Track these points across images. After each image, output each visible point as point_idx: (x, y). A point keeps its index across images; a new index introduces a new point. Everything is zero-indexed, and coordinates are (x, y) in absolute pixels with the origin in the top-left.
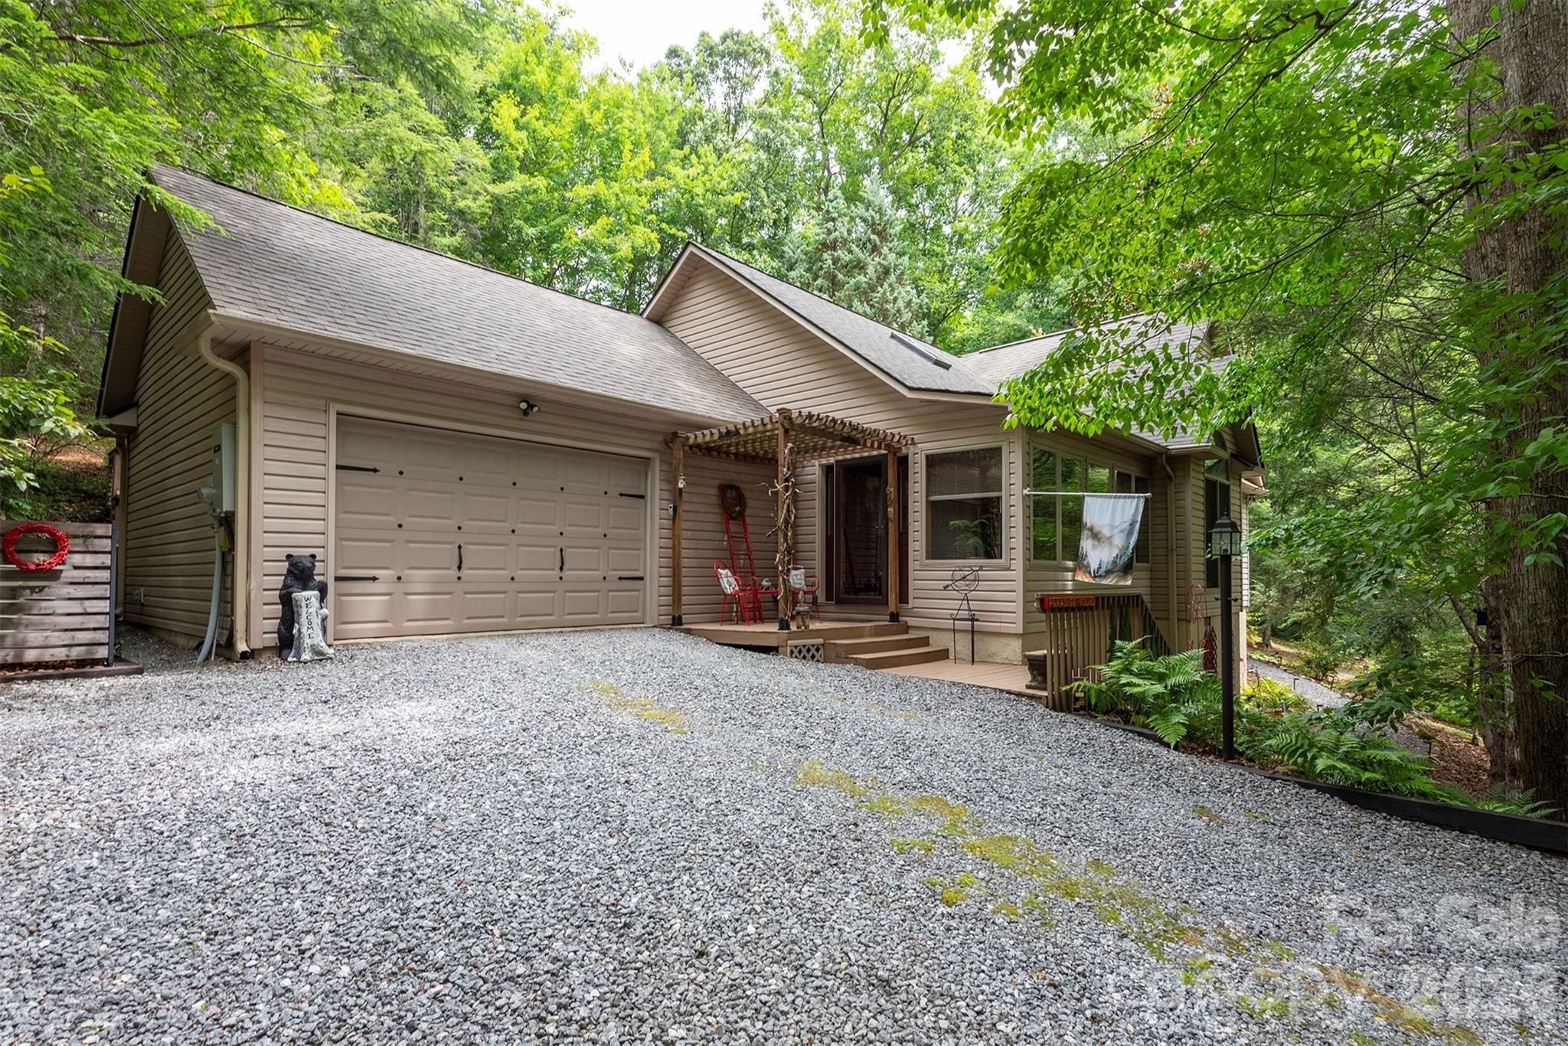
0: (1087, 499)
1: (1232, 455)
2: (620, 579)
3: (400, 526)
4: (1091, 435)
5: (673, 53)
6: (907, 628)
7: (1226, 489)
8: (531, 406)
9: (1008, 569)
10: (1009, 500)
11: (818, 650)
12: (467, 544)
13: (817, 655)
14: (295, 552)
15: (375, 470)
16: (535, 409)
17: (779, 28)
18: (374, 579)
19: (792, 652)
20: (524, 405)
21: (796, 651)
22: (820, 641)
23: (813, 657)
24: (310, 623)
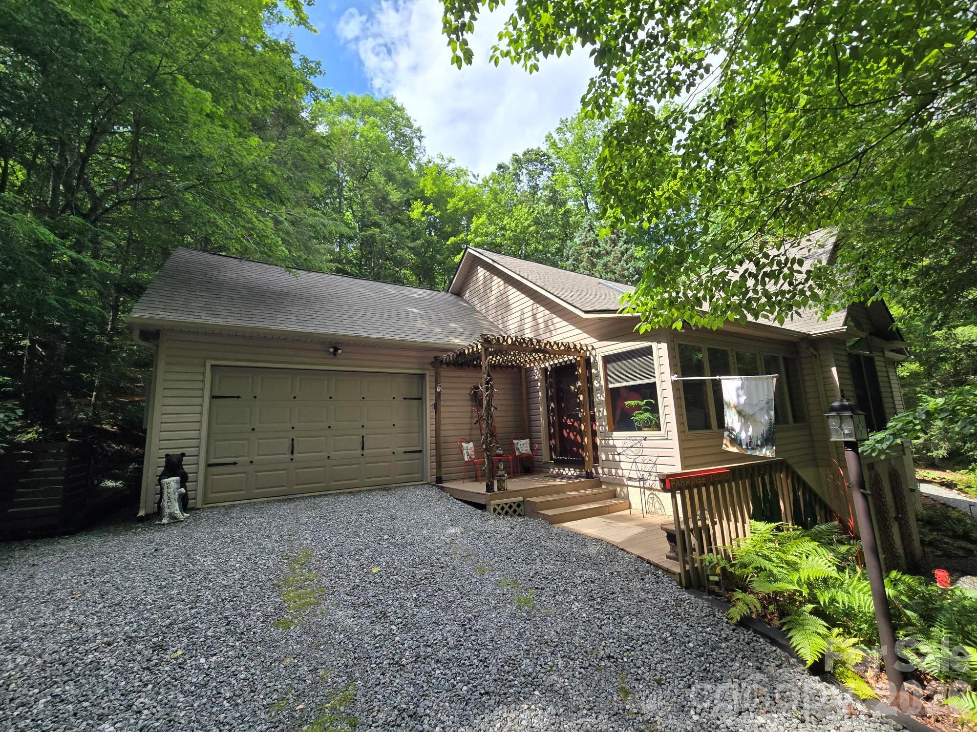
0: (723, 382)
1: (871, 334)
2: (405, 452)
3: (253, 429)
4: (714, 329)
5: (500, 167)
6: (599, 484)
7: (870, 361)
8: (336, 349)
9: (667, 439)
10: (661, 386)
11: (519, 506)
12: (298, 437)
13: (519, 511)
14: (171, 452)
15: (238, 397)
16: (340, 351)
17: (554, 145)
18: (235, 463)
19: (495, 510)
20: (332, 350)
21: (499, 509)
22: (521, 499)
23: (515, 511)
24: (169, 498)
